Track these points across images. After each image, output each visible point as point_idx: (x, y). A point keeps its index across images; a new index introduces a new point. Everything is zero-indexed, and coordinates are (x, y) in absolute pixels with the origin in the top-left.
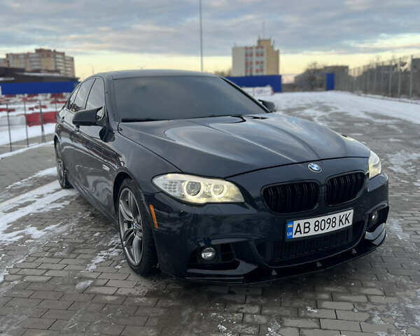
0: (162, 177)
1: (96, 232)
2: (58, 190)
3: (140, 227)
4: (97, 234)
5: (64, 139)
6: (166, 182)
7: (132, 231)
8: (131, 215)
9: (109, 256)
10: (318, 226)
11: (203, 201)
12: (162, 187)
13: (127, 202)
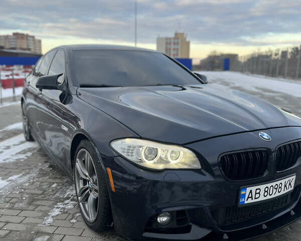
0: (120, 142)
1: (53, 183)
2: (22, 143)
3: (97, 187)
4: (54, 185)
5: (29, 100)
6: (123, 147)
7: (87, 189)
8: (87, 174)
9: (64, 208)
10: (267, 192)
11: (161, 167)
12: (120, 151)
13: (84, 161)
